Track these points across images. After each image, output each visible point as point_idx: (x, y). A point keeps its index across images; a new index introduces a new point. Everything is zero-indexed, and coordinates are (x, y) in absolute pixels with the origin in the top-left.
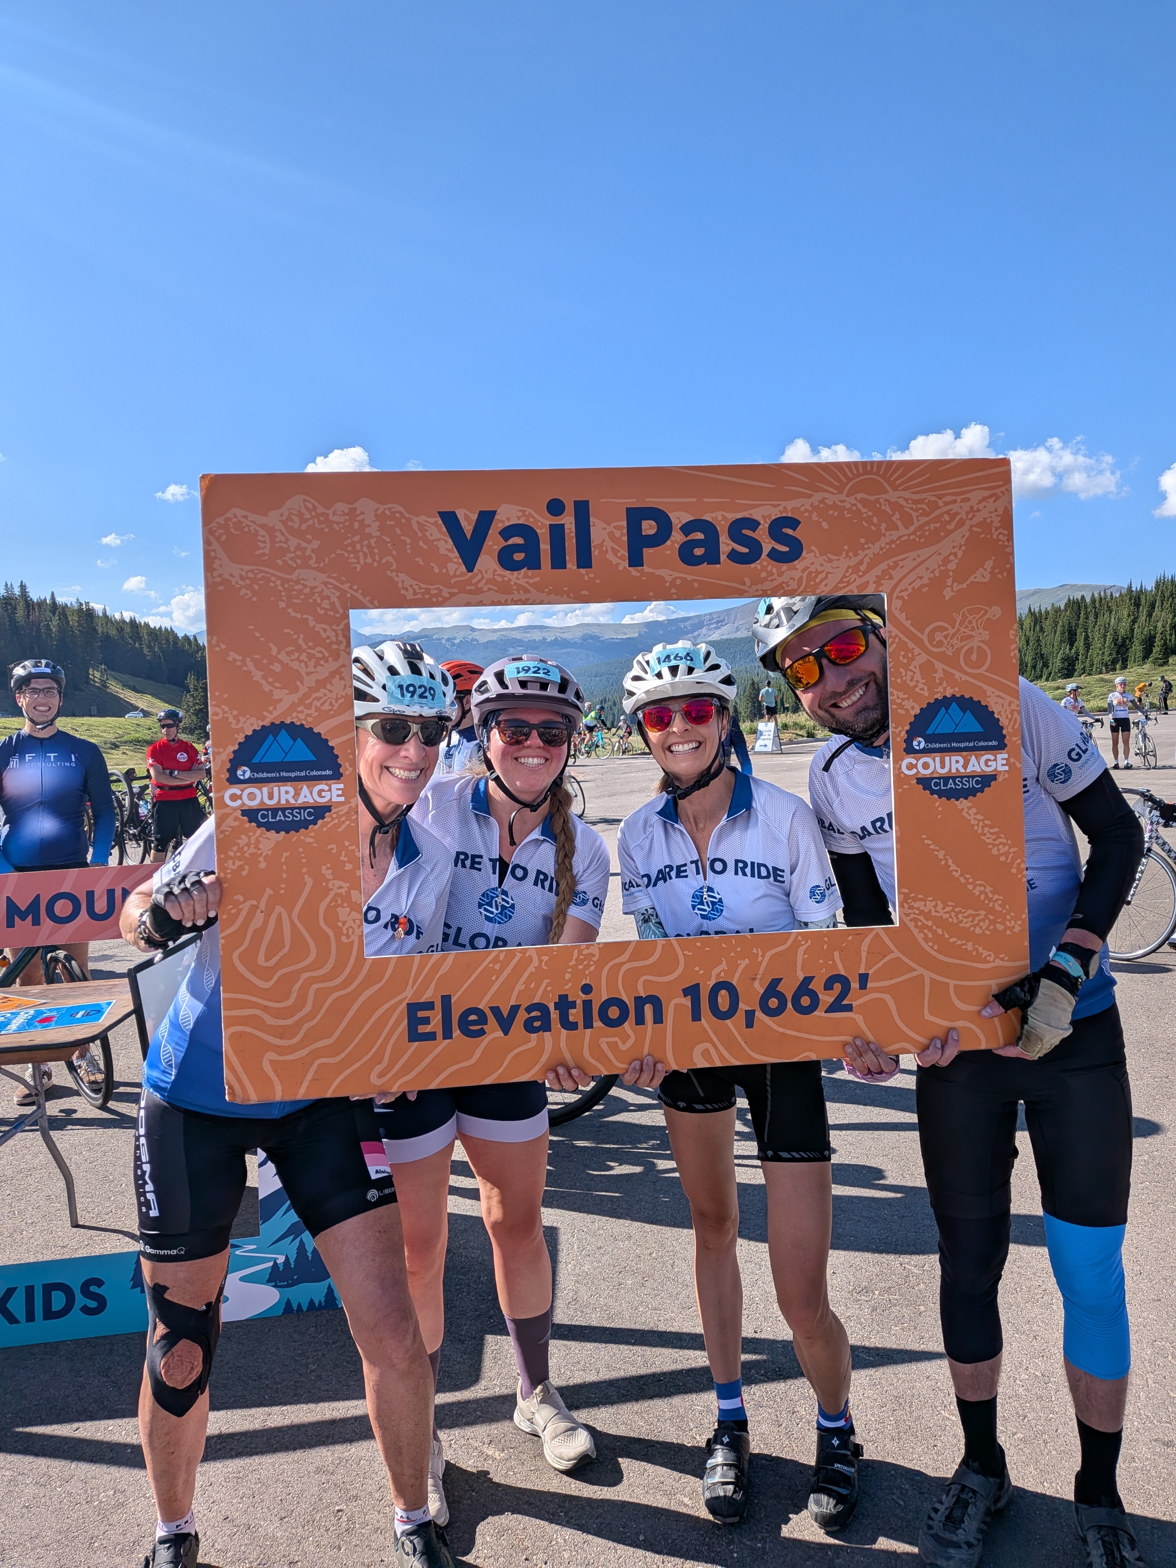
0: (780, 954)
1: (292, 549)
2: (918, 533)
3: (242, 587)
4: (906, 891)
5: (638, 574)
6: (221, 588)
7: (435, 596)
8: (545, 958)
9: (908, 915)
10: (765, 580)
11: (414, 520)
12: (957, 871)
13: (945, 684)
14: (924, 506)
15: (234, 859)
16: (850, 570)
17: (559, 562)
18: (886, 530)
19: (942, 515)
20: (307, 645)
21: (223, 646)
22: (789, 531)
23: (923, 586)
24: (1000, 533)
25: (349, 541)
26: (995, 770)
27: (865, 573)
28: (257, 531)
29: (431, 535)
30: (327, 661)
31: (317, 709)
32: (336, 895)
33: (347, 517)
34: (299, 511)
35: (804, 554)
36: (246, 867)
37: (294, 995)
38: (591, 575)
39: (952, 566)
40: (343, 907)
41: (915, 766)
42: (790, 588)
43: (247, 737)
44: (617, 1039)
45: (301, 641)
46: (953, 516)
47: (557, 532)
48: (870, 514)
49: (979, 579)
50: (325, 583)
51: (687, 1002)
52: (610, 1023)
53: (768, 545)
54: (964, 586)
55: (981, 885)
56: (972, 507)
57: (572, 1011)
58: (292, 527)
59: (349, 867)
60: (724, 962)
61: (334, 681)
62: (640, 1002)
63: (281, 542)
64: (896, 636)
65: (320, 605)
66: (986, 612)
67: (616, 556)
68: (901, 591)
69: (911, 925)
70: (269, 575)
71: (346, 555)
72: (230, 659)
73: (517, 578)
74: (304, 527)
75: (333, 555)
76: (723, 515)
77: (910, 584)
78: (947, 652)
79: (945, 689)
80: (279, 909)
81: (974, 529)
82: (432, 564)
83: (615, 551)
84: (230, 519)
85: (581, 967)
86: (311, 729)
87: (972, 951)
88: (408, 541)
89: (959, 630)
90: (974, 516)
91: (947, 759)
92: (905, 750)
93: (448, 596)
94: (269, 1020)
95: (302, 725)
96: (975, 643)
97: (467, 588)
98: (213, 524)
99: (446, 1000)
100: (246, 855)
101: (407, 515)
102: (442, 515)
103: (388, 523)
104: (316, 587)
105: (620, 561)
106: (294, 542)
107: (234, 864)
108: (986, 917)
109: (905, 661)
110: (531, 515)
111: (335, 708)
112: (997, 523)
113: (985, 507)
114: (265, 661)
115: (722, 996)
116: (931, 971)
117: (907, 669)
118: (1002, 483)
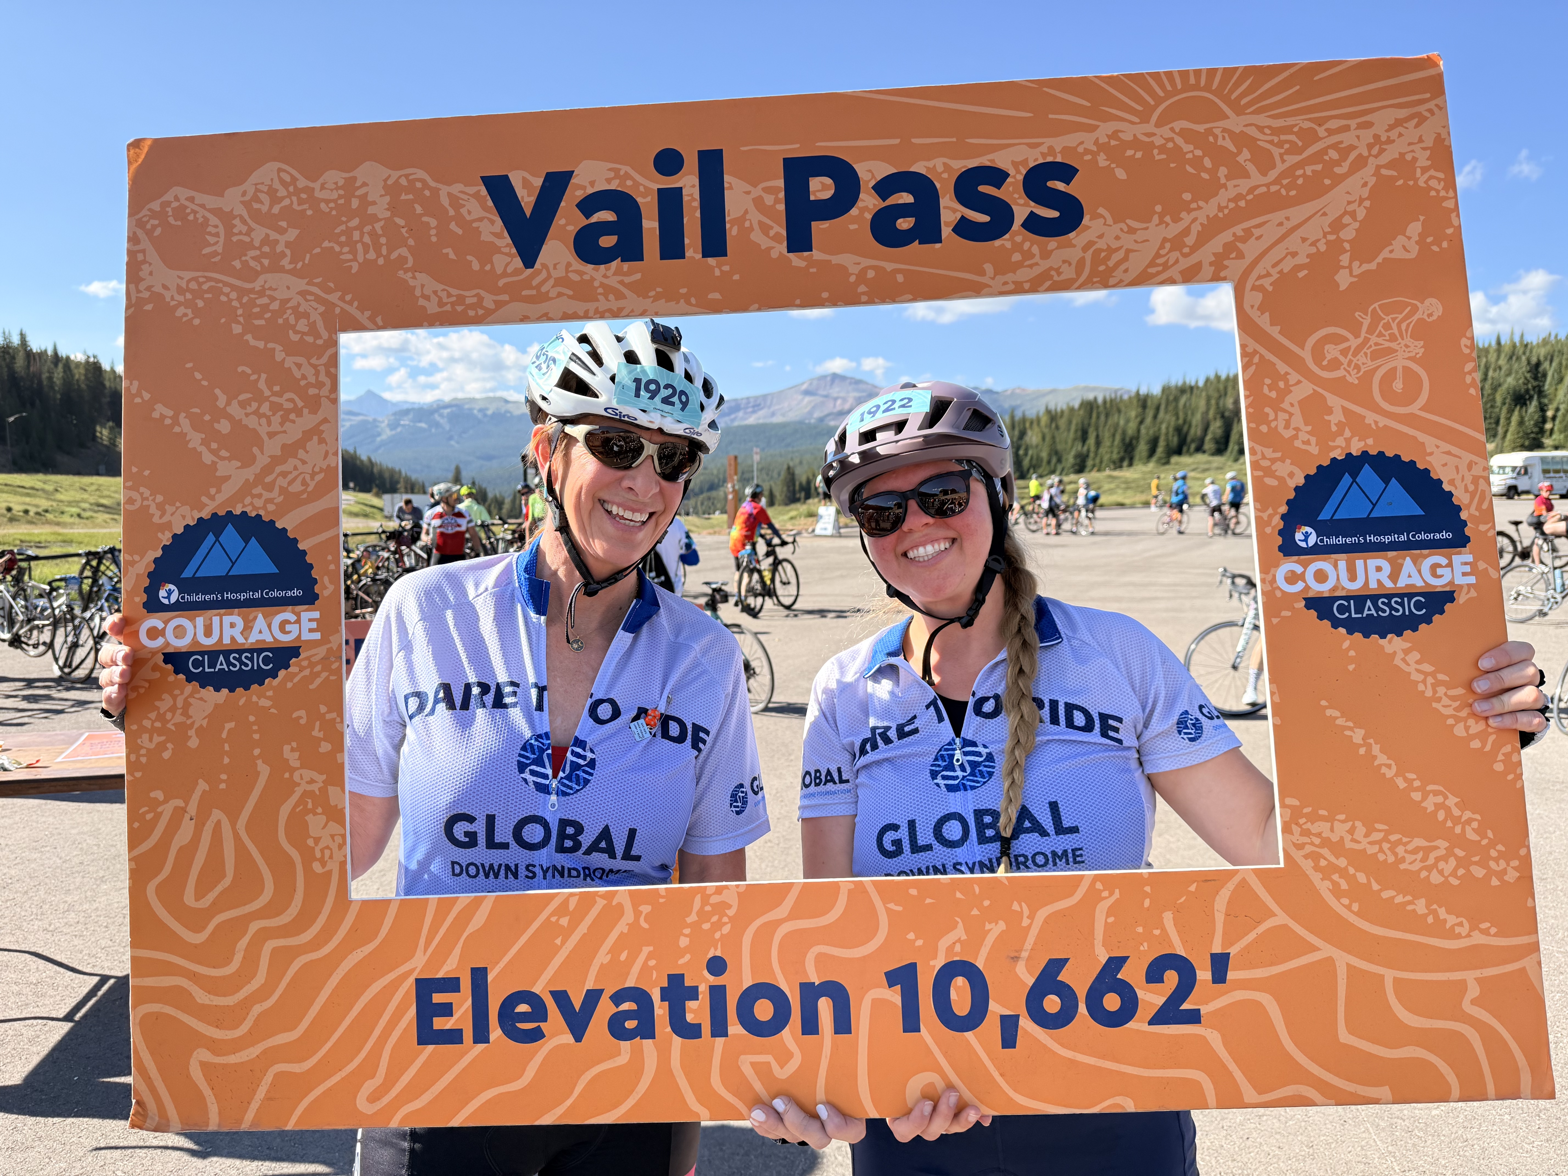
0: (1062, 913)
1: (257, 244)
2: (1285, 182)
3: (180, 304)
4: (1294, 802)
5: (803, 264)
6: (149, 307)
7: (472, 306)
8: (646, 909)
9: (1300, 847)
10: (1019, 265)
11: (444, 190)
12: (1389, 766)
13: (1347, 433)
14: (1293, 138)
15: (152, 731)
16: (1168, 245)
17: (672, 248)
18: (1228, 178)
19: (1324, 151)
20: (270, 389)
21: (147, 396)
22: (1060, 186)
23: (1298, 268)
24: (1431, 177)
25: (343, 227)
26: (1451, 583)
27: (1194, 249)
28: (206, 220)
29: (469, 212)
30: (300, 414)
31: (283, 491)
32: (306, 794)
33: (341, 192)
34: (270, 186)
35: (1086, 220)
36: (170, 746)
37: (238, 958)
38: (726, 268)
39: (1348, 234)
40: (315, 814)
41: (1302, 577)
42: (1063, 277)
43: (175, 536)
44: (769, 1058)
45: (262, 385)
46: (1345, 153)
47: (670, 201)
48: (1198, 153)
49: (1399, 254)
50: (303, 294)
51: (894, 996)
52: (759, 1030)
53: (1022, 208)
54: (1373, 266)
55: (1436, 793)
56: (1376, 137)
57: (691, 1005)
58: (259, 210)
59: (325, 747)
60: (960, 925)
61: (309, 445)
62: (810, 996)
63: (240, 233)
64: (1255, 352)
65: (293, 327)
66: (1415, 309)
67: (767, 235)
68: (1260, 277)
69: (1307, 865)
70: (220, 285)
71: (337, 248)
72: (156, 415)
73: (605, 276)
74: (276, 210)
75: (318, 250)
76: (945, 164)
77: (1274, 266)
78: (1348, 378)
79: (1348, 441)
80: (217, 814)
81: (1384, 172)
82: (469, 258)
83: (765, 229)
84: (168, 204)
85: (706, 926)
86: (272, 522)
87: (1426, 916)
88: (433, 222)
89: (1367, 340)
90: (1381, 151)
91: (1359, 564)
92: (1281, 549)
93: (492, 306)
94: (201, 997)
95: (258, 516)
96: (1399, 362)
97: (524, 293)
98: (145, 212)
99: (479, 976)
100: (169, 726)
101: (433, 184)
102: (487, 181)
103: (403, 197)
104: (289, 300)
105: (773, 244)
106: (259, 233)
107: (151, 740)
108: (1450, 852)
109: (1273, 394)
110: (627, 176)
111: (310, 489)
112: (1423, 160)
113: (1400, 135)
114: (207, 418)
115: (957, 989)
116: (1349, 953)
117: (1277, 409)
118: (1428, 95)
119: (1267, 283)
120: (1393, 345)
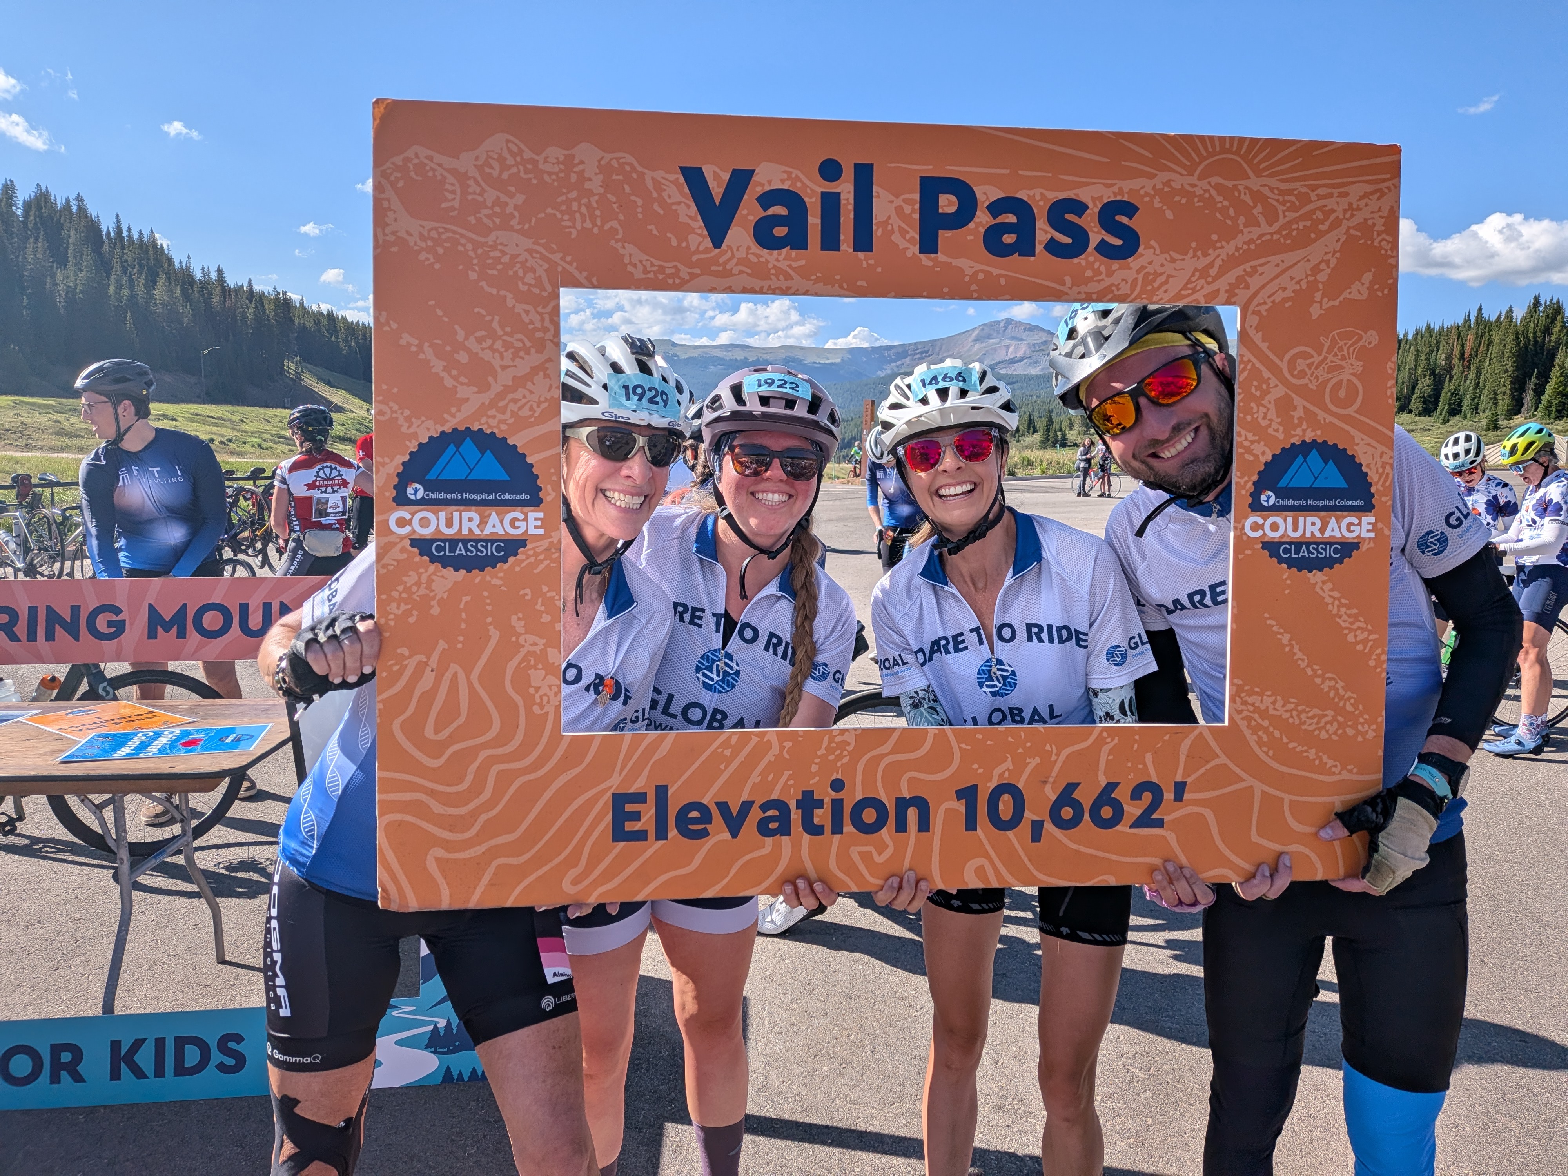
0: (1079, 752)
1: (489, 204)
2: (1284, 232)
3: (422, 250)
4: (1239, 682)
5: (931, 264)
6: (395, 249)
7: (670, 276)
8: (788, 744)
9: (1239, 712)
10: (1091, 279)
11: (649, 174)
12: (1303, 660)
13: (1304, 426)
14: (1293, 199)
15: (398, 601)
16: (1197, 274)
17: (830, 242)
18: (1245, 226)
19: (1313, 212)
20: (503, 330)
21: (394, 326)
22: (1124, 220)
23: (1285, 300)
24: (1384, 239)
25: (564, 197)
26: (1359, 536)
27: (1216, 278)
28: (444, 178)
29: (670, 196)
30: (528, 353)
31: (513, 414)
32: (528, 653)
33: (562, 167)
34: (500, 154)
35: (1141, 250)
36: (415, 613)
37: (469, 778)
38: (872, 262)
39: (1322, 277)
40: (536, 669)
41: (1262, 527)
42: (1121, 292)
43: (420, 445)
44: (871, 848)
45: (495, 325)
46: (1327, 213)
47: (830, 203)
48: (1226, 203)
49: (1355, 296)
50: (530, 251)
51: (961, 807)
52: (866, 829)
53: (1096, 235)
54: (1336, 303)
55: (1331, 679)
56: (1350, 204)
57: (818, 812)
58: (491, 174)
60: (1010, 760)
61: (536, 379)
62: (902, 804)
64: (1249, 361)
65: (522, 279)
66: (1361, 337)
67: (905, 238)
68: (1259, 305)
69: (1243, 725)
70: (458, 236)
71: (559, 216)
72: (403, 342)
73: (777, 260)
74: (505, 176)
75: (543, 215)
76: (1042, 194)
77: (1269, 297)
78: (1310, 385)
79: (1304, 431)
80: (454, 668)
81: (1352, 232)
82: (669, 235)
83: (903, 232)
84: (410, 160)
85: (831, 757)
86: (505, 439)
87: (1314, 760)
88: (640, 202)
89: (1326, 358)
90: (1352, 215)
91: (1301, 520)
92: (1250, 506)
93: (687, 277)
94: (437, 808)
95: (493, 433)
96: (1345, 376)
97: (713, 268)
98: (388, 165)
99: (662, 792)
100: (415, 597)
101: (639, 169)
102: (684, 170)
103: (614, 177)
104: (517, 256)
105: (907, 245)
106: (491, 195)
107: (398, 608)
108: (1334, 718)
109: (1258, 394)
110: (798, 178)
111: (536, 414)
112: (1379, 227)
113: (1366, 205)
114: (448, 348)
115: (1004, 802)
116: (1263, 782)
117: (1259, 405)
118: (1388, 176)
119: (1263, 309)
120: (1343, 363)
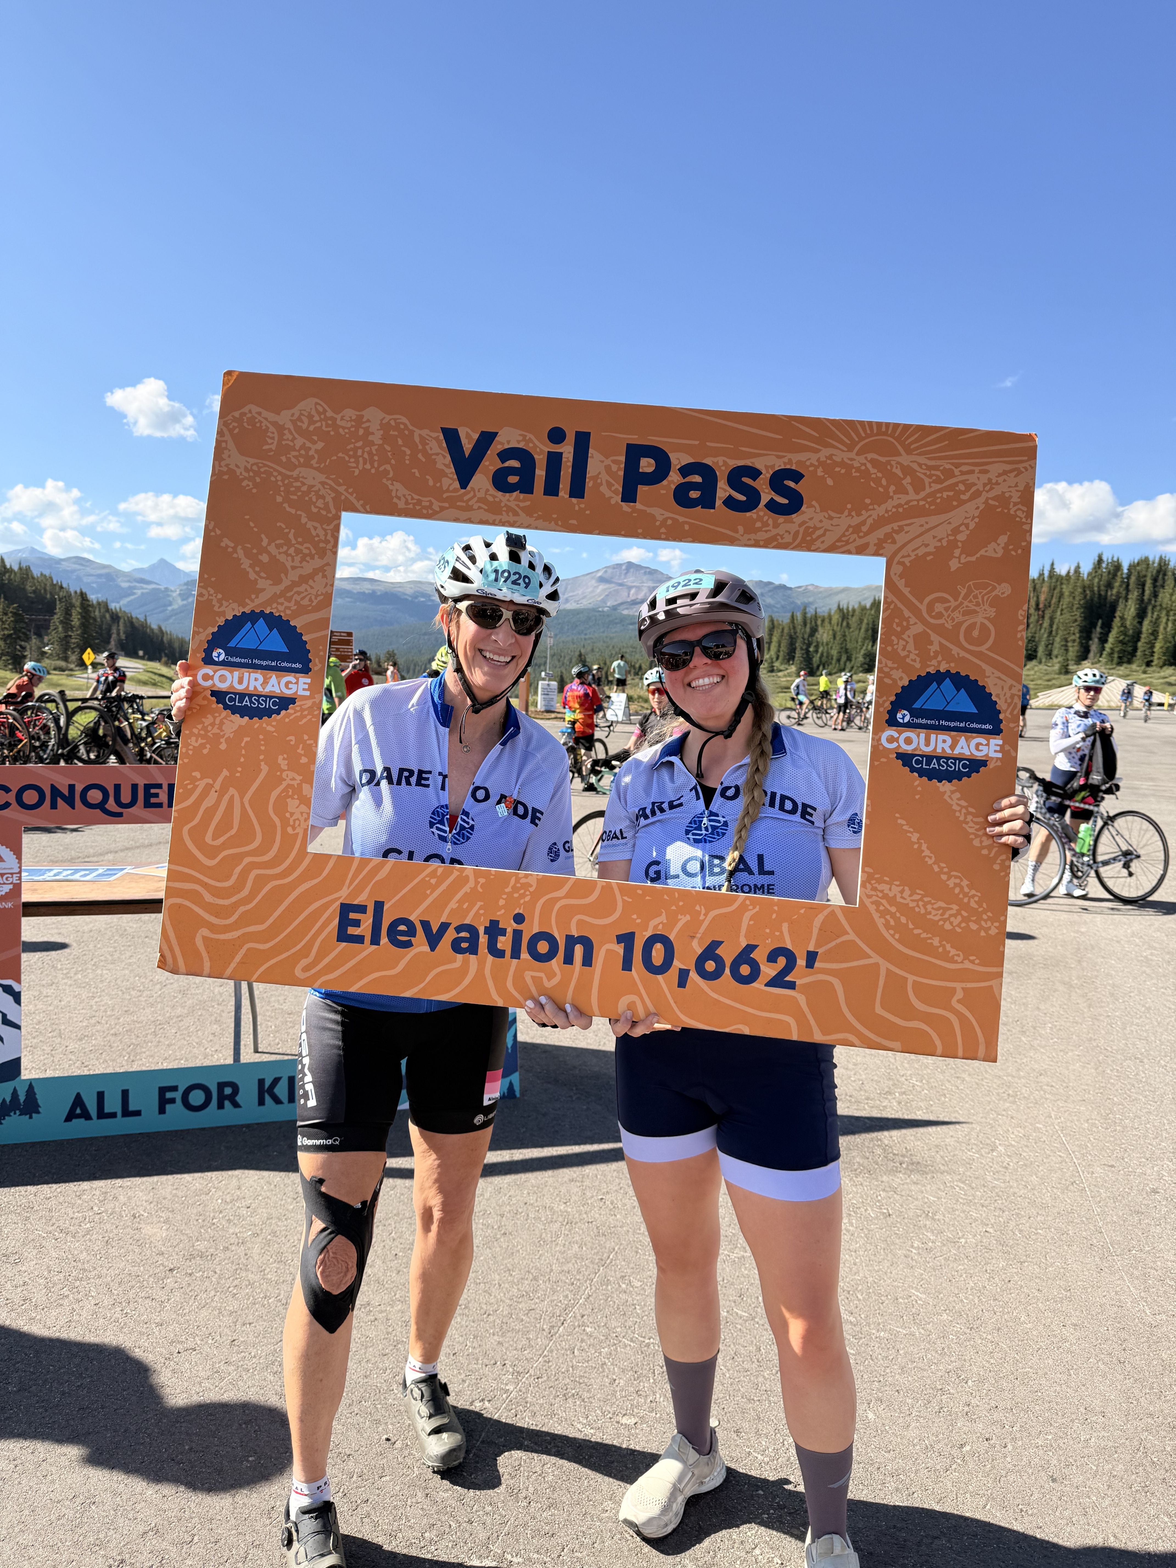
0: (724, 915)
1: (297, 448)
2: (929, 500)
3: (245, 478)
4: (870, 870)
5: (629, 510)
6: (226, 477)
7: (425, 507)
8: (482, 881)
9: (869, 897)
10: (759, 530)
11: (417, 432)
12: (930, 858)
13: (940, 658)
14: (938, 473)
15: (198, 736)
16: (851, 530)
17: (552, 489)
18: (895, 492)
19: (956, 484)
20: (296, 540)
21: (218, 532)
22: (792, 484)
23: (927, 554)
24: (1019, 509)
25: (352, 446)
26: (987, 755)
27: (867, 534)
28: (268, 428)
29: (431, 449)
30: (312, 558)
31: (297, 603)
32: (289, 786)
33: (353, 424)
34: (310, 413)
35: (803, 508)
36: (208, 746)
37: (234, 878)
38: (582, 506)
39: (962, 537)
40: (293, 798)
41: (897, 740)
42: (784, 541)
43: (227, 620)
44: (542, 975)
45: (291, 536)
46: (969, 487)
47: (554, 460)
48: (880, 475)
49: (991, 554)
50: (322, 483)
51: (620, 949)
52: (539, 958)
53: (767, 495)
54: (973, 559)
55: (956, 877)
56: (990, 480)
57: (501, 938)
58: (301, 427)
60: (664, 914)
61: (316, 578)
62: (571, 941)
63: (288, 440)
64: (892, 602)
65: (314, 504)
66: (994, 588)
67: (610, 490)
68: (903, 557)
69: (872, 908)
70: (272, 470)
71: (347, 459)
72: (223, 544)
73: (508, 500)
74: (311, 428)
75: (335, 458)
76: (724, 461)
77: (913, 551)
78: (946, 625)
80: (232, 791)
81: (990, 502)
82: (428, 477)
83: (609, 485)
84: (245, 414)
85: (516, 895)
87: (938, 947)
88: (408, 452)
89: (962, 603)
90: (991, 489)
91: (933, 737)
92: (887, 721)
93: (438, 509)
94: (209, 898)
95: (280, 616)
96: (979, 619)
97: (458, 504)
98: (230, 417)
99: (379, 906)
100: (209, 734)
101: (411, 427)
102: (445, 431)
103: (391, 433)
104: (314, 486)
105: (613, 495)
106: (300, 441)
107: (196, 741)
108: (959, 913)
109: (899, 629)
110: (530, 440)
111: (314, 604)
112: (1015, 499)
113: (1005, 481)
114: (255, 551)
115: (657, 950)
116: (890, 962)
117: (900, 638)
118: (1026, 458)
119: (907, 561)
120: (977, 609)
